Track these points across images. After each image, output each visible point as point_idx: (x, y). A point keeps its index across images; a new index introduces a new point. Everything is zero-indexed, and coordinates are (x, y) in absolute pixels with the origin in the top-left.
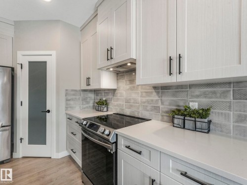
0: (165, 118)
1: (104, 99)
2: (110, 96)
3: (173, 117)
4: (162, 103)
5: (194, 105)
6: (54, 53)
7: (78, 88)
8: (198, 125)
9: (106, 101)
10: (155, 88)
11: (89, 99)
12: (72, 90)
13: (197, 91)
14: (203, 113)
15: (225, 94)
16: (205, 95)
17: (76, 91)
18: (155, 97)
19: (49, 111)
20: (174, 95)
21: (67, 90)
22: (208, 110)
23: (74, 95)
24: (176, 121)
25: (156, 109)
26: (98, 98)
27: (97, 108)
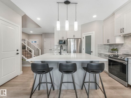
2: (120, 47)
6: (94, 32)
7: (102, 44)
9: (117, 49)
11: (106, 48)
12: (100, 45)
17: (101, 45)
19: (92, 52)
21: (98, 45)
23: (101, 46)
26: (112, 48)
27: (112, 52)
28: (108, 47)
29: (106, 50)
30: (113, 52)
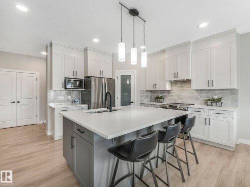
0: (202, 103)
1: (160, 96)
2: (166, 94)
3: (207, 102)
4: (201, 96)
5: (216, 97)
6: (135, 71)
7: (144, 90)
8: (218, 104)
9: (161, 97)
10: (197, 90)
11: (148, 96)
13: (217, 92)
14: (219, 100)
15: (227, 93)
16: (220, 93)
18: (196, 94)
19: (132, 102)
20: (207, 94)
21: (141, 91)
22: (221, 99)
23: (143, 93)
24: (208, 103)
25: (197, 99)
26: (155, 95)
27: (156, 100)
28: (149, 94)
29: (148, 98)
30: (159, 101)
